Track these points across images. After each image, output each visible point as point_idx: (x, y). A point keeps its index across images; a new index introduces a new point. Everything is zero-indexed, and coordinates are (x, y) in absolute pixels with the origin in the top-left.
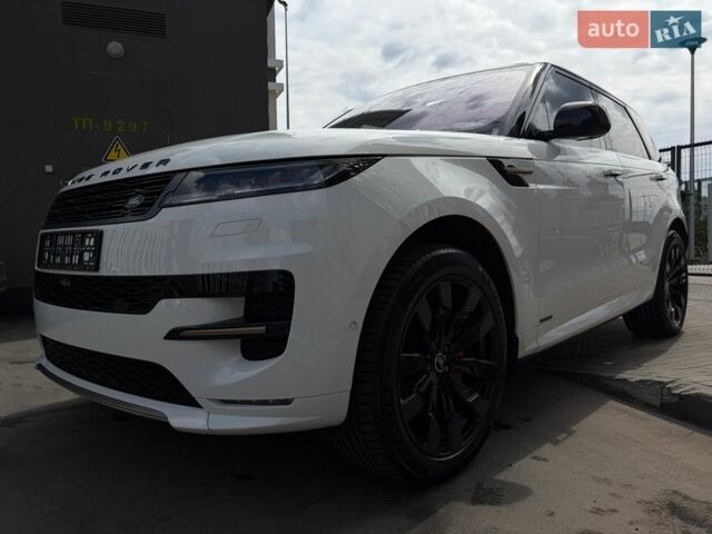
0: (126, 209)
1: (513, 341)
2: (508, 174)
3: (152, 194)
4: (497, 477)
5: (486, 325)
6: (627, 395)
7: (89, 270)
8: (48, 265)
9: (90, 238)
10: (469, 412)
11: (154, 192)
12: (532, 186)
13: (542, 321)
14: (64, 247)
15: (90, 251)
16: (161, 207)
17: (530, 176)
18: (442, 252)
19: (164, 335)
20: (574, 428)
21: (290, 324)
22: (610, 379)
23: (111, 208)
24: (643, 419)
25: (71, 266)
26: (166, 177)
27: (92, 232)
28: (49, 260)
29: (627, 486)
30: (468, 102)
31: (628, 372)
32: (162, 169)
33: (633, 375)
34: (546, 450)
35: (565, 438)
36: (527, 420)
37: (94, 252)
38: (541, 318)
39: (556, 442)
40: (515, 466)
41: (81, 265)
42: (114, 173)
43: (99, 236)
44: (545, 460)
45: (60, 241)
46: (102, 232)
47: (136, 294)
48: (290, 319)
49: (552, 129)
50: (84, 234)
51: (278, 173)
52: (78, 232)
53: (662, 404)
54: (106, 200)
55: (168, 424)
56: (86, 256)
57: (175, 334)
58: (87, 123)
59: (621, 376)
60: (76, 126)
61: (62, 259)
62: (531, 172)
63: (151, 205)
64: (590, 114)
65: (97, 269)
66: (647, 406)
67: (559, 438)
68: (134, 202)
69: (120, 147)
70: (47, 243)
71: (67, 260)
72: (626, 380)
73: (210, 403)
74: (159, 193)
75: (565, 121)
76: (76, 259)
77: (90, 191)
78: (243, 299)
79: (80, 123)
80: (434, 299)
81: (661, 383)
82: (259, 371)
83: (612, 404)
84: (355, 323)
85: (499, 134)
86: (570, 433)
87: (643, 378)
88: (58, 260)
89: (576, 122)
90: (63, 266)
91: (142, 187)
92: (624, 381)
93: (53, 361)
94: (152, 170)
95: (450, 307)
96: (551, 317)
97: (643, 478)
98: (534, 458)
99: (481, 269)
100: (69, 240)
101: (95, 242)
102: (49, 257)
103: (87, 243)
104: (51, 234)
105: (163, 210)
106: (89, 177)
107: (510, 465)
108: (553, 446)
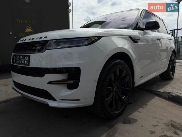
0: (36, 50)
1: (134, 83)
2: (134, 40)
3: (43, 46)
4: (129, 117)
5: (127, 79)
6: (160, 95)
7: (27, 65)
8: (15, 63)
9: (27, 57)
10: (122, 101)
11: (43, 45)
12: (139, 43)
13: (140, 77)
14: (19, 59)
15: (27, 60)
16: (46, 50)
17: (139, 40)
18: (117, 61)
19: (47, 83)
20: (147, 104)
21: (79, 81)
22: (156, 91)
23: (32, 49)
24: (164, 101)
25: (22, 64)
26: (47, 42)
27: (27, 55)
28: (15, 62)
29: (160, 119)
30: (121, 19)
31: (160, 89)
32: (45, 39)
33: (161, 90)
34: (141, 110)
35: (145, 106)
36: (136, 102)
37: (28, 61)
38: (140, 76)
39: (143, 108)
40: (133, 114)
41: (24, 64)
42: (32, 39)
43: (29, 57)
44: (140, 112)
45: (18, 57)
46: (30, 56)
47: (40, 72)
48: (80, 79)
49: (145, 27)
50: (25, 56)
51: (76, 41)
52: (23, 55)
53: (169, 98)
54: (31, 47)
55: (48, 105)
56: (26, 62)
57: (50, 83)
58: (21, 21)
59: (159, 90)
60: (18, 22)
61: (19, 62)
62: (139, 39)
63: (43, 49)
64: (154, 24)
65: (29, 65)
66: (165, 98)
67: (144, 106)
68: (38, 48)
69: (29, 27)
70: (15, 57)
71: (20, 62)
72: (160, 91)
73: (59, 100)
74: (45, 46)
75: (148, 26)
76: (23, 62)
77: (26, 44)
78: (67, 74)
79: (19, 21)
80: (115, 73)
81: (169, 92)
82: (72, 92)
83: (156, 97)
84: (96, 80)
85: (131, 29)
86: (146, 105)
87: (164, 91)
88: (18, 62)
89: (151, 26)
90: (19, 64)
91: (40, 44)
92: (160, 92)
93: (17, 87)
94: (42, 39)
95: (119, 75)
96: (143, 76)
97: (164, 117)
98: (138, 112)
99: (126, 65)
100: (21, 57)
101: (28, 58)
102: (15, 61)
103: (26, 58)
104: (16, 55)
105: (46, 51)
106: (25, 40)
107: (132, 114)
108: (142, 109)
